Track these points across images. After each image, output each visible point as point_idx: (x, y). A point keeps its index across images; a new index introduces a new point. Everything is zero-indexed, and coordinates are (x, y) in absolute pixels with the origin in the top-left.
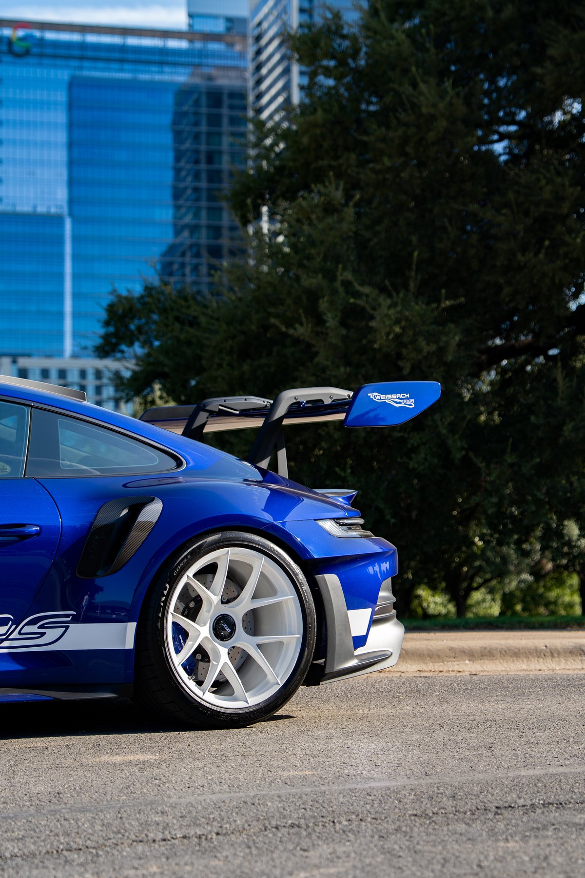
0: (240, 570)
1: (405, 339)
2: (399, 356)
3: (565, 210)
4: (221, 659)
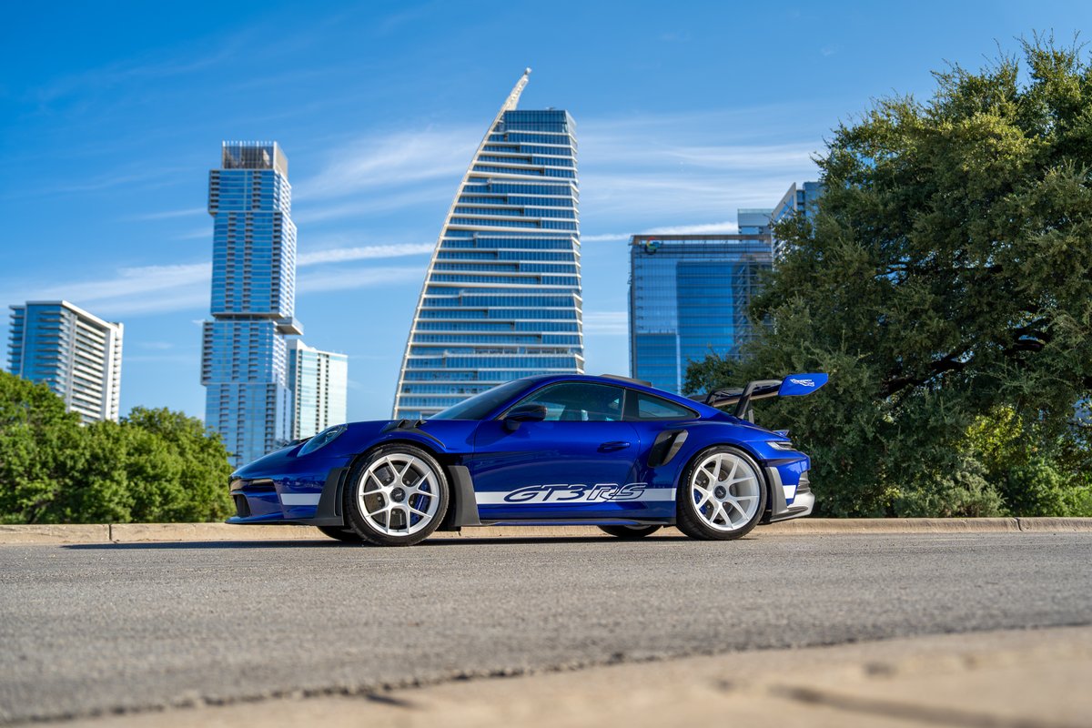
0: (728, 465)
1: (840, 376)
2: (837, 385)
3: (926, 307)
4: (719, 508)
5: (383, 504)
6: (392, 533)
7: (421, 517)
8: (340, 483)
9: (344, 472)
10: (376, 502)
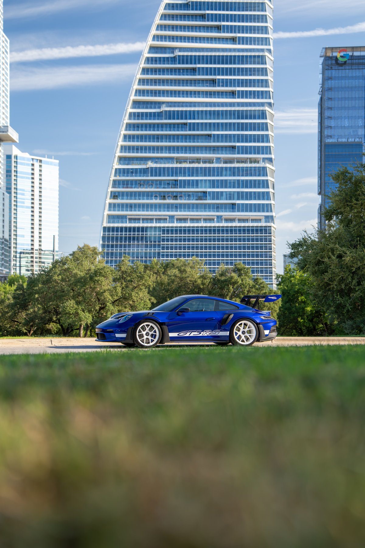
0: (246, 324)
4: (243, 337)
5: (143, 337)
6: (146, 345)
7: (154, 340)
8: (132, 331)
9: (133, 328)
10: (141, 336)
